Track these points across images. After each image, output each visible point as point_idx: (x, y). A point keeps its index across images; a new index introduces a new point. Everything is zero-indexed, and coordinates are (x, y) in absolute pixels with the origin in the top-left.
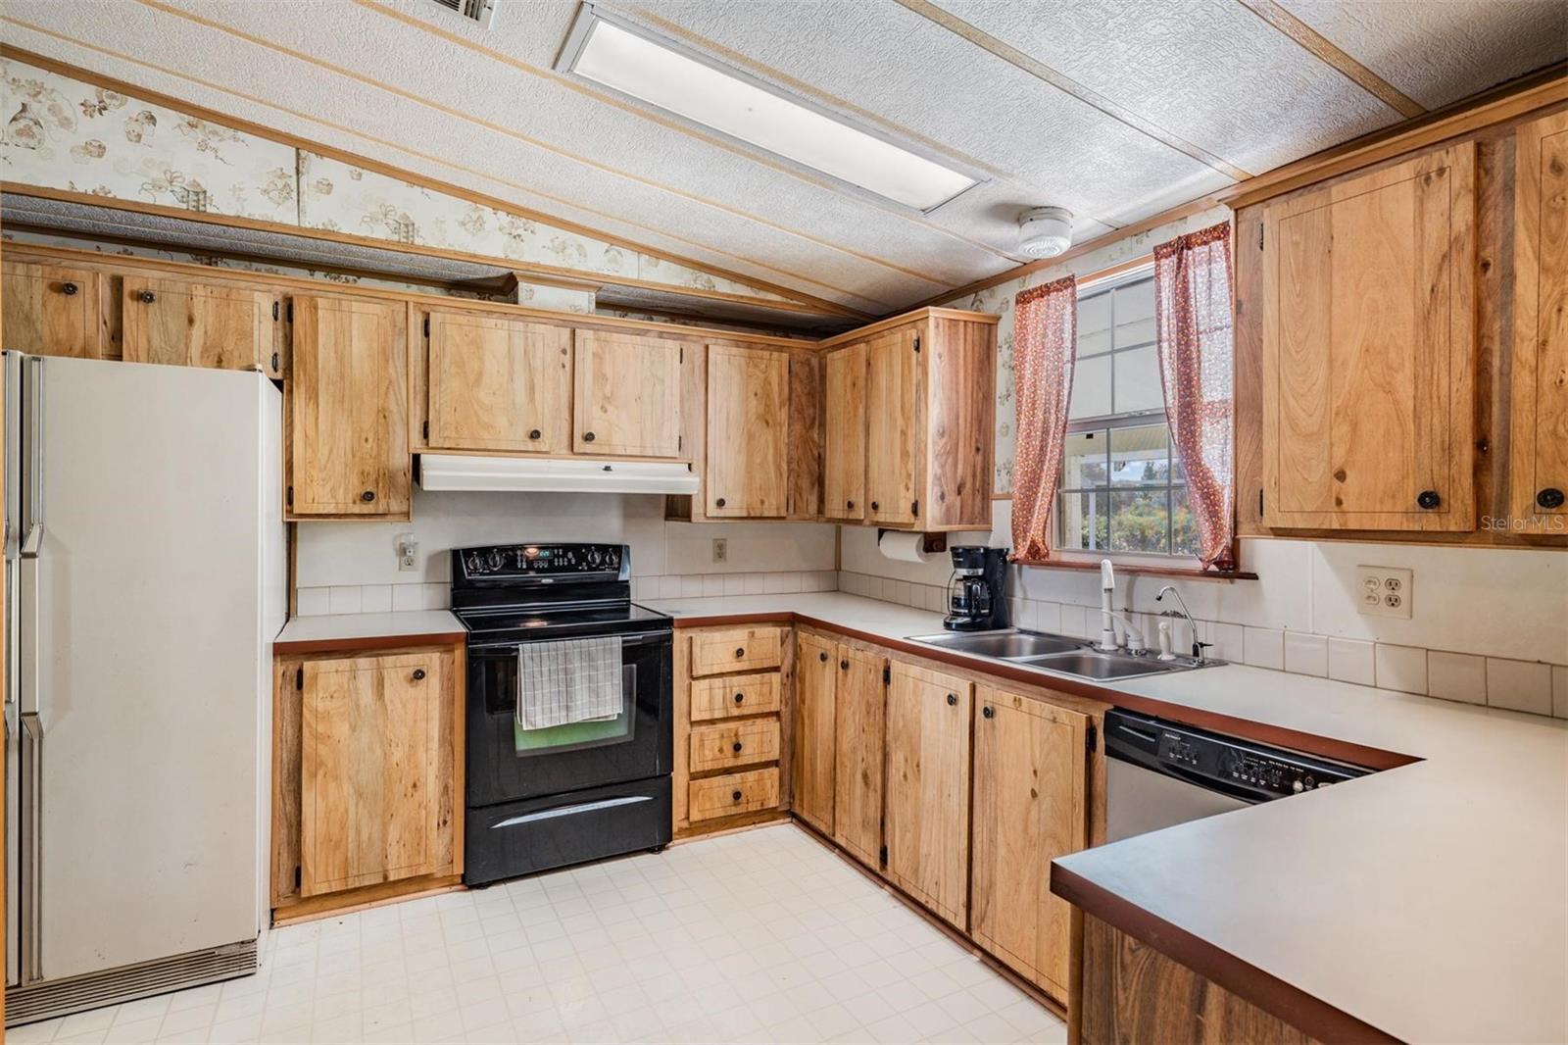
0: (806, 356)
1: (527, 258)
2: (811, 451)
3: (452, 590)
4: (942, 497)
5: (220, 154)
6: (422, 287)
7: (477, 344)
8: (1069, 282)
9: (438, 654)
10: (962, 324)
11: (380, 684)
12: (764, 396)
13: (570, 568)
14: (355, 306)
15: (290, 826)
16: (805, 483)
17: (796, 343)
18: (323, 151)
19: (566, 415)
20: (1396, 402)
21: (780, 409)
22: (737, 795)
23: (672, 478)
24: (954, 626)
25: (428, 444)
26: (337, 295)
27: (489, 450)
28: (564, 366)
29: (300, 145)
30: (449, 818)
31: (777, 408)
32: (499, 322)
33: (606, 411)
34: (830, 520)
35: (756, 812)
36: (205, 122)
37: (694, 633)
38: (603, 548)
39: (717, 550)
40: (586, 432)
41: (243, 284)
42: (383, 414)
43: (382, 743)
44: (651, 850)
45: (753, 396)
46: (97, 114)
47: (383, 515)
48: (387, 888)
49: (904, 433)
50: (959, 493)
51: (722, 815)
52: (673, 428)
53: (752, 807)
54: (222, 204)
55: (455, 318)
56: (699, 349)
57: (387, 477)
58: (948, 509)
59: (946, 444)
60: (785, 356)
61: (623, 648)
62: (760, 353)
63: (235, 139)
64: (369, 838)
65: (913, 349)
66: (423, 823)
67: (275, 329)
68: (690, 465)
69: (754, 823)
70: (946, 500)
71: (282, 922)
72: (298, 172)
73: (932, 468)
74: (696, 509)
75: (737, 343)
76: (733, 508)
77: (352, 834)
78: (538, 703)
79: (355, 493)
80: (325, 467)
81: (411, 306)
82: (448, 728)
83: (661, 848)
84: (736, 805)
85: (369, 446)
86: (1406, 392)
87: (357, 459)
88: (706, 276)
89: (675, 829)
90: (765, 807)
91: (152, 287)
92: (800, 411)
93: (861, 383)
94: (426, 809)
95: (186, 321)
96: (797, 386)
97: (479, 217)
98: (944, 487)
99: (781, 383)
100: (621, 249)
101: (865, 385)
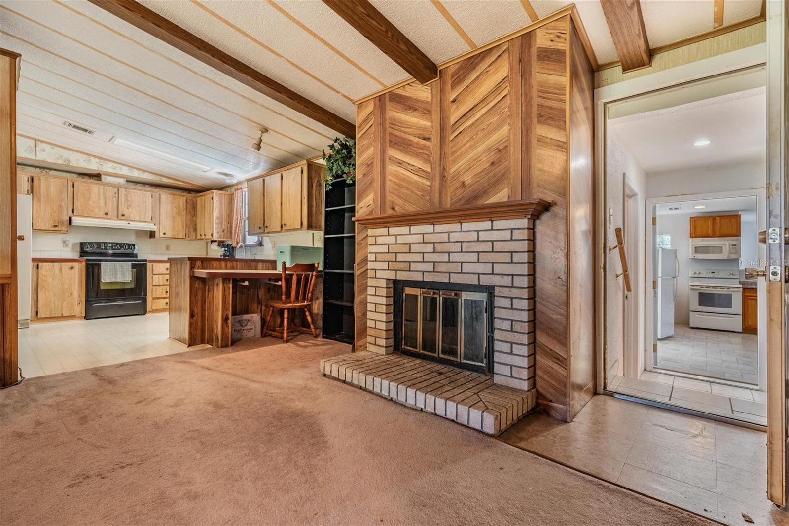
0: (192, 198)
1: (104, 170)
2: (194, 222)
3: (81, 253)
4: (218, 233)
6: (71, 174)
7: (89, 190)
8: (239, 189)
9: (77, 264)
10: (223, 195)
11: (61, 270)
12: (178, 207)
13: (118, 249)
14: (51, 179)
15: (35, 301)
16: (192, 230)
17: (188, 195)
18: (42, 141)
19: (116, 209)
21: (183, 211)
22: (166, 303)
23: (150, 227)
25: (74, 214)
27: (92, 217)
28: (116, 197)
29: (36, 140)
30: (81, 303)
32: (96, 185)
33: (128, 209)
34: (198, 240)
37: (154, 264)
38: (129, 245)
39: (166, 247)
40: (122, 214)
42: (60, 206)
43: (61, 283)
44: (141, 315)
45: (174, 208)
47: (60, 231)
48: (63, 318)
49: (210, 218)
50: (223, 232)
51: (162, 308)
52: (149, 214)
55: (82, 184)
56: (158, 195)
57: (62, 222)
58: (220, 236)
59: (219, 221)
60: (185, 198)
61: (132, 265)
62: (176, 196)
64: (58, 305)
65: (211, 199)
66: (73, 303)
67: (28, 184)
68: (155, 223)
70: (220, 233)
72: (35, 146)
73: (215, 226)
74: (157, 235)
75: (170, 194)
76: (169, 235)
77: (53, 304)
78: (106, 276)
79: (52, 225)
80: (43, 218)
81: (68, 179)
82: (81, 281)
83: (144, 315)
84: (167, 306)
85: (56, 214)
87: (52, 217)
88: (159, 177)
89: (148, 311)
92: (190, 212)
94: (74, 300)
96: (188, 205)
97: (90, 160)
98: (219, 231)
99: (183, 204)
100: (133, 169)
101: (204, 206)
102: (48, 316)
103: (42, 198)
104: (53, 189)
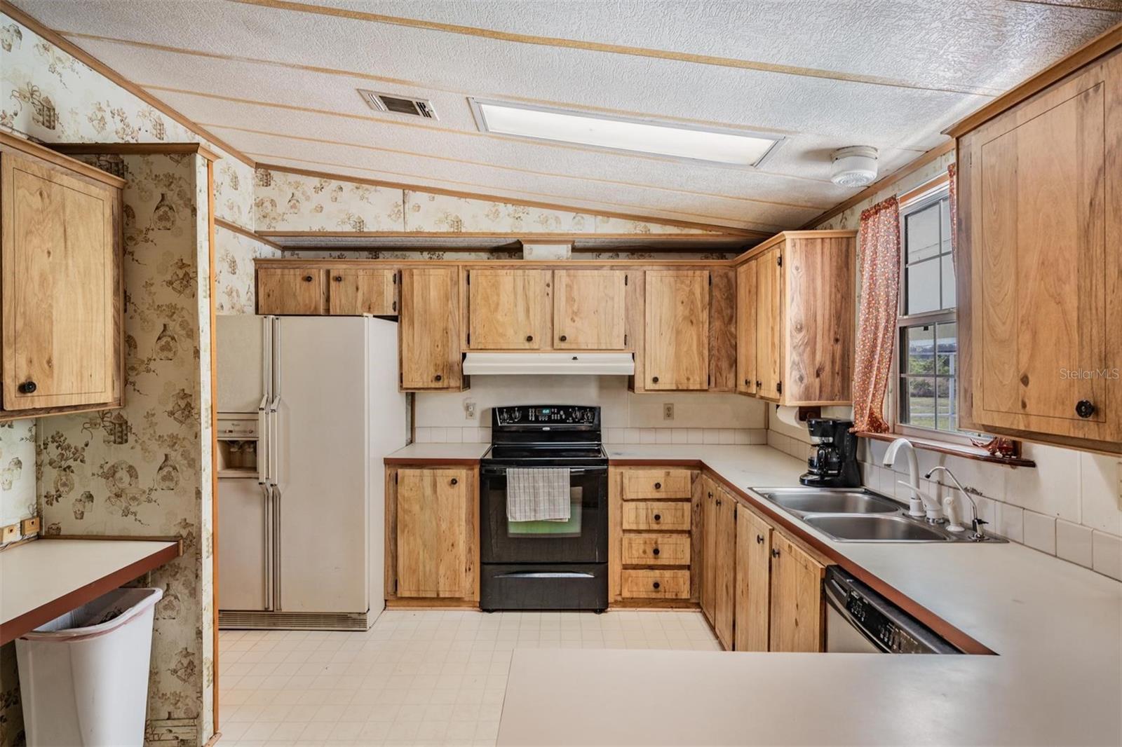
0: (724, 271)
1: (524, 230)
2: (729, 340)
3: (492, 432)
4: (801, 379)
5: (370, 201)
6: (477, 253)
7: (496, 286)
8: (892, 202)
9: (465, 471)
10: (820, 241)
11: (435, 485)
12: (689, 303)
13: (562, 421)
14: (432, 271)
15: (393, 557)
16: (724, 364)
17: (715, 263)
18: (415, 188)
19: (549, 325)
20: (1064, 313)
21: (702, 311)
22: (656, 585)
23: (621, 364)
24: (806, 482)
25: (469, 347)
26: (423, 267)
27: (504, 349)
28: (548, 294)
29: (404, 188)
30: (472, 567)
31: (700, 311)
32: (509, 271)
33: (574, 321)
34: (741, 393)
35: (673, 600)
36: (363, 185)
37: (624, 470)
38: (582, 409)
39: (667, 412)
40: (561, 335)
41: (380, 267)
42: (446, 331)
43: (436, 519)
44: (595, 611)
45: (680, 304)
46: (320, 191)
47: (447, 388)
48: (438, 601)
49: (773, 329)
50: (818, 375)
51: (646, 597)
52: (620, 330)
53: (668, 596)
54: (370, 227)
55: (484, 273)
56: (639, 274)
57: (449, 368)
58: (806, 389)
59: (804, 336)
60: (706, 273)
61: (571, 476)
62: (685, 272)
63: (376, 191)
64: (430, 571)
65: (777, 264)
66: (457, 567)
67: (394, 289)
68: (633, 354)
69: (672, 607)
70: (805, 381)
71: (390, 608)
72: (404, 202)
73: (790, 356)
74: (638, 383)
75: (668, 267)
76: (666, 382)
77: (421, 568)
78: (517, 505)
79: (433, 375)
80: (418, 362)
81: (460, 267)
82: (470, 513)
83: (601, 611)
84: (656, 592)
85: (439, 349)
86: (1072, 302)
87: (433, 357)
88: (643, 224)
89: (611, 601)
90: (679, 597)
91: (341, 273)
92: (720, 312)
93: (753, 290)
94: (458, 559)
95: (355, 289)
96: (716, 293)
97: (497, 210)
98: (803, 371)
99: (702, 294)
100: (584, 215)
101: (755, 291)
102: (414, 595)
103: (416, 316)
104: (433, 294)
